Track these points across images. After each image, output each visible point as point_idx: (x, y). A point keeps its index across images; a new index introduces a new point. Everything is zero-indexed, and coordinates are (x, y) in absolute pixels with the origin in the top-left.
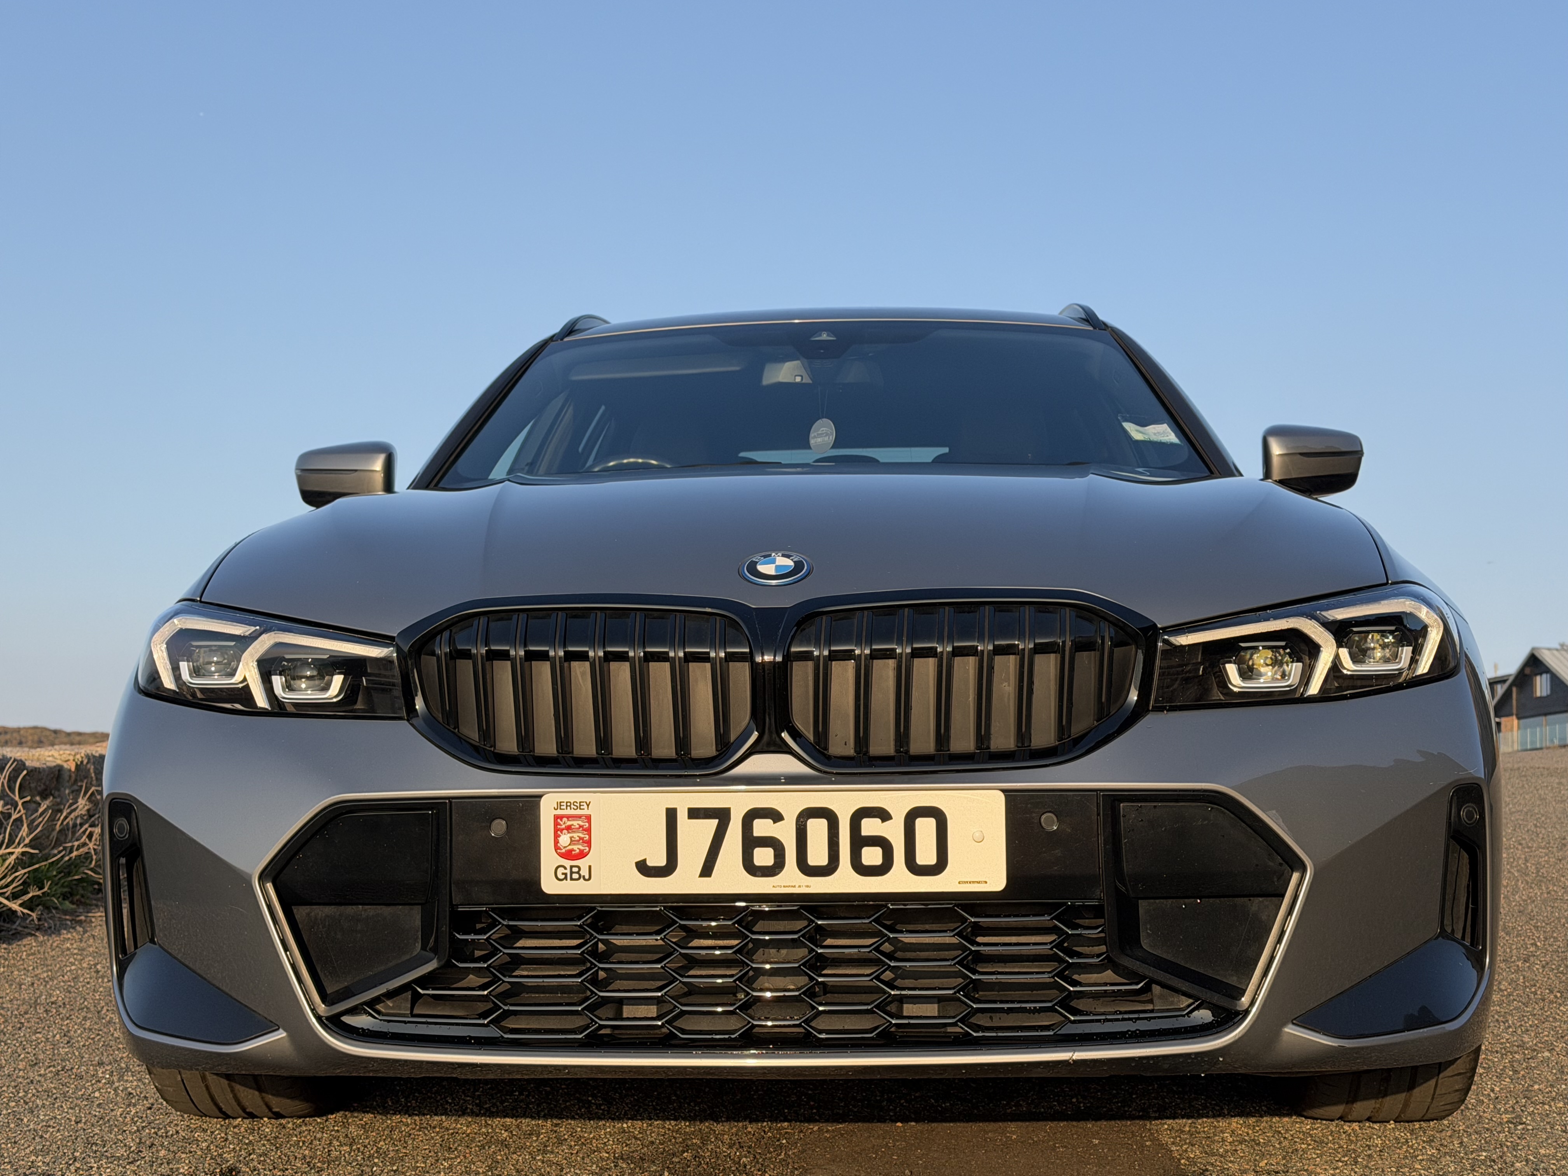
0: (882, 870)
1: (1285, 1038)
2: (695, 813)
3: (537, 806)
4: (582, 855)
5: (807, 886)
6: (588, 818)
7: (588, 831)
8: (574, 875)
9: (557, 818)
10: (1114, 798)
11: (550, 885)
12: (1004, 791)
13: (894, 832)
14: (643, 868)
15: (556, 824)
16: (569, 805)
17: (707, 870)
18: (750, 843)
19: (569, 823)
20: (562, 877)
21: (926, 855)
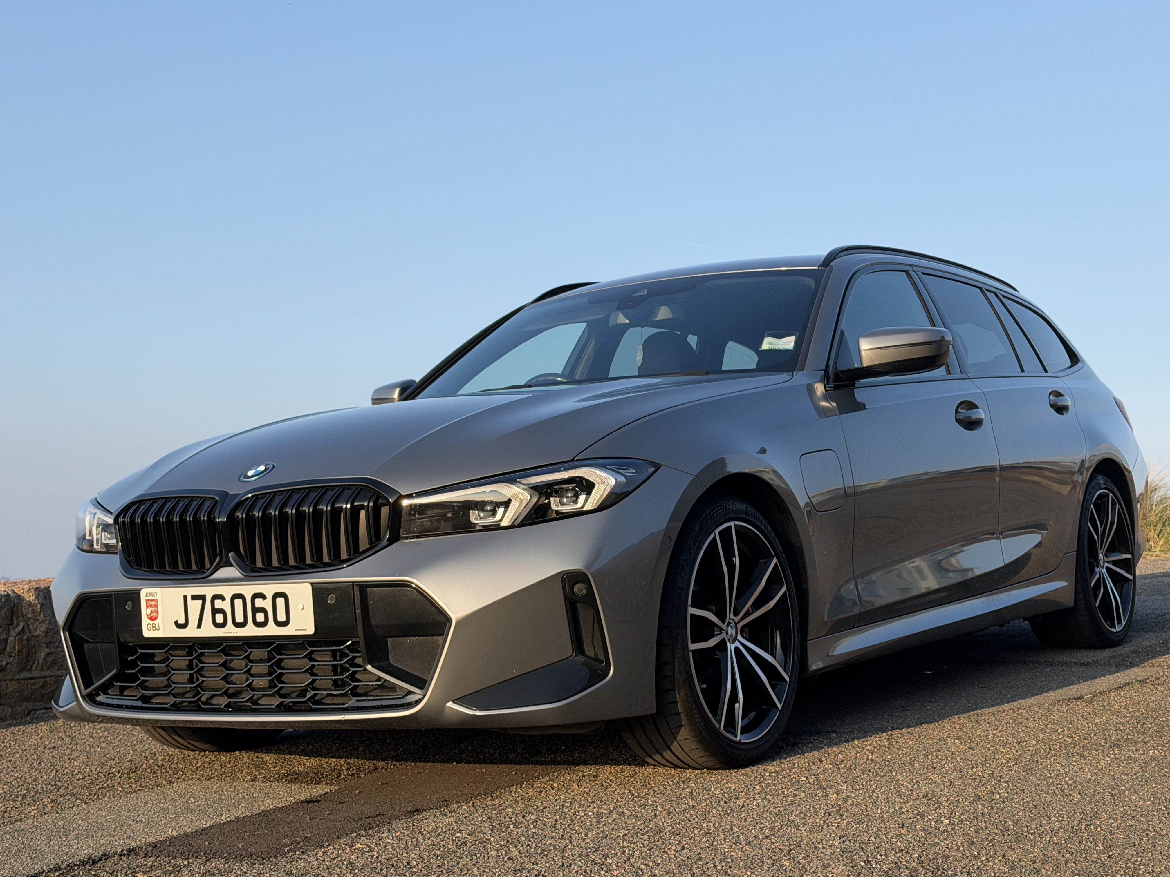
0: (264, 624)
1: (447, 709)
2: (194, 597)
3: (139, 593)
4: (156, 618)
5: (237, 633)
6: (156, 600)
7: (157, 606)
8: (154, 628)
9: (147, 600)
10: (363, 587)
11: (147, 633)
12: (312, 584)
13: (267, 604)
14: (177, 624)
15: (147, 604)
16: (150, 594)
17: (199, 626)
18: (215, 611)
19: (151, 603)
20: (149, 629)
21: (282, 618)
